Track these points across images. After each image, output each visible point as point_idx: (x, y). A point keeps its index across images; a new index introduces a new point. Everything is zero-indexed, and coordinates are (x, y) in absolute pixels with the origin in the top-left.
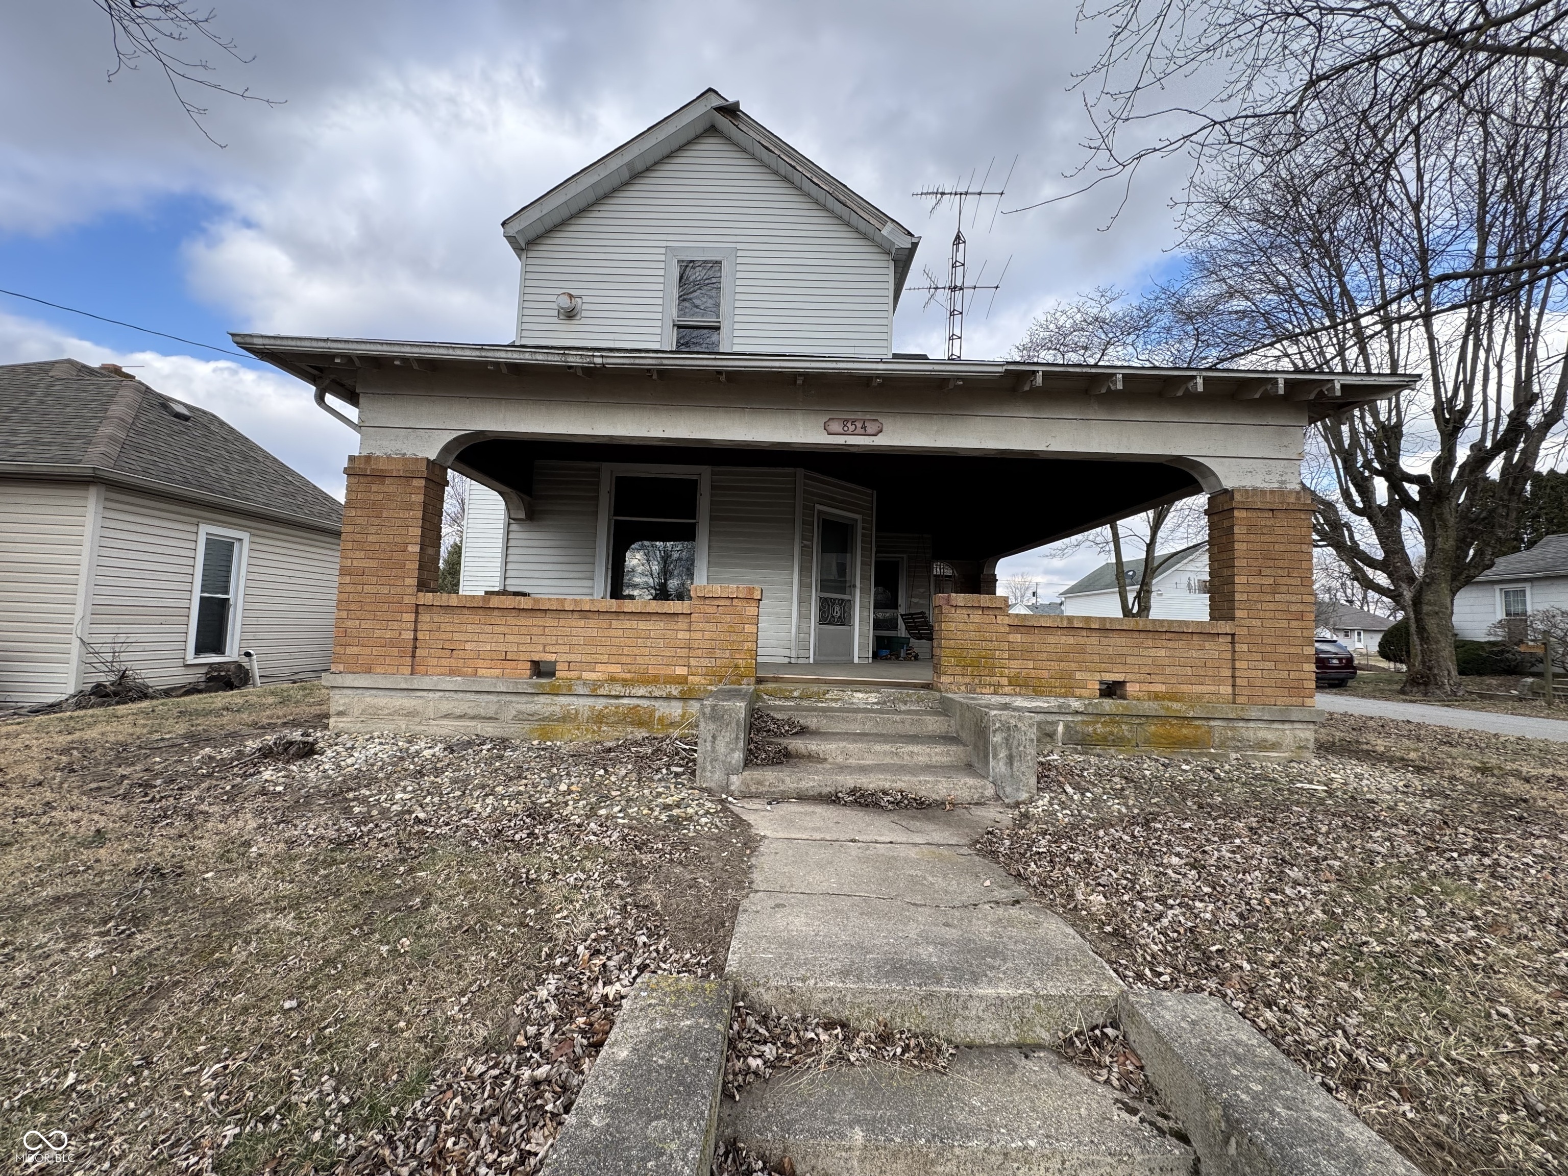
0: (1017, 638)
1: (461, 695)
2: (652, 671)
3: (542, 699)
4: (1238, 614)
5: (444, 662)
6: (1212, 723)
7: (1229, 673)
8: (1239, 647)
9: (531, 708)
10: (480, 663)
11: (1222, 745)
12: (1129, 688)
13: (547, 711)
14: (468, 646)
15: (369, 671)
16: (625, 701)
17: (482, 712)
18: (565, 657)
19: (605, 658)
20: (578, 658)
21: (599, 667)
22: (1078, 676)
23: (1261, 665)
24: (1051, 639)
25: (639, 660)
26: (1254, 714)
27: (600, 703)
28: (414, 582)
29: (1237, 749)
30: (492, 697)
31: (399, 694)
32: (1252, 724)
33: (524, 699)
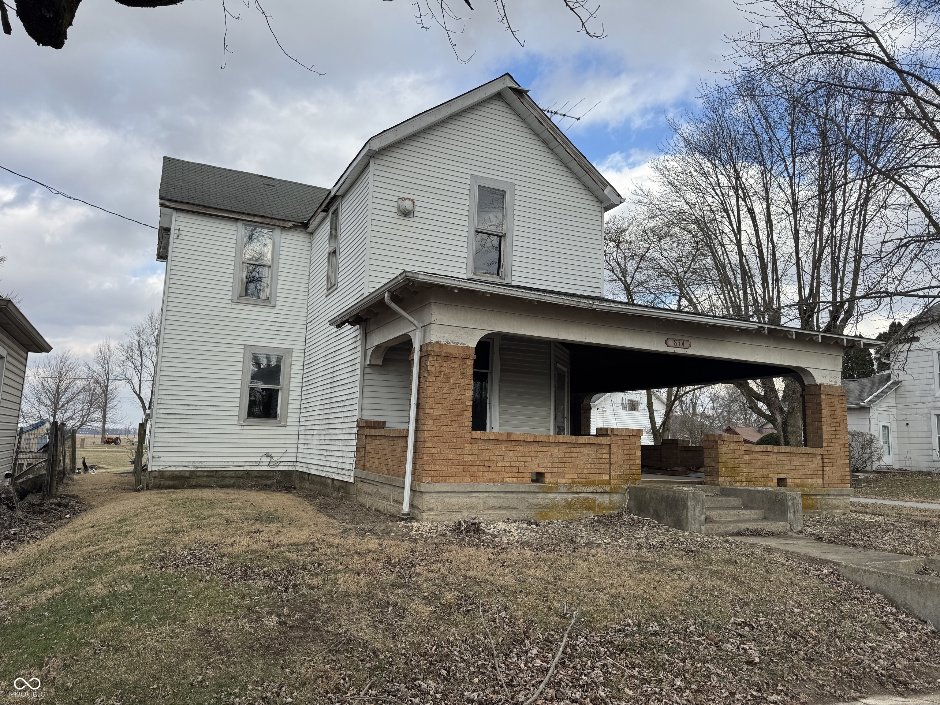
0: (746, 457)
1: (497, 494)
2: (592, 477)
3: (540, 495)
4: (825, 444)
5: (486, 474)
6: (818, 497)
7: (821, 473)
8: (826, 461)
9: (535, 501)
10: (505, 475)
11: (821, 508)
12: (789, 481)
13: (543, 502)
14: (498, 464)
15: (446, 481)
16: (582, 495)
17: (511, 505)
18: (549, 470)
19: (569, 470)
20: (555, 470)
21: (567, 476)
22: (770, 476)
23: (832, 469)
24: (759, 457)
25: (586, 471)
26: (832, 492)
27: (570, 497)
28: (470, 424)
29: (826, 509)
30: (514, 495)
31: (463, 495)
32: (830, 497)
33: (530, 496)
